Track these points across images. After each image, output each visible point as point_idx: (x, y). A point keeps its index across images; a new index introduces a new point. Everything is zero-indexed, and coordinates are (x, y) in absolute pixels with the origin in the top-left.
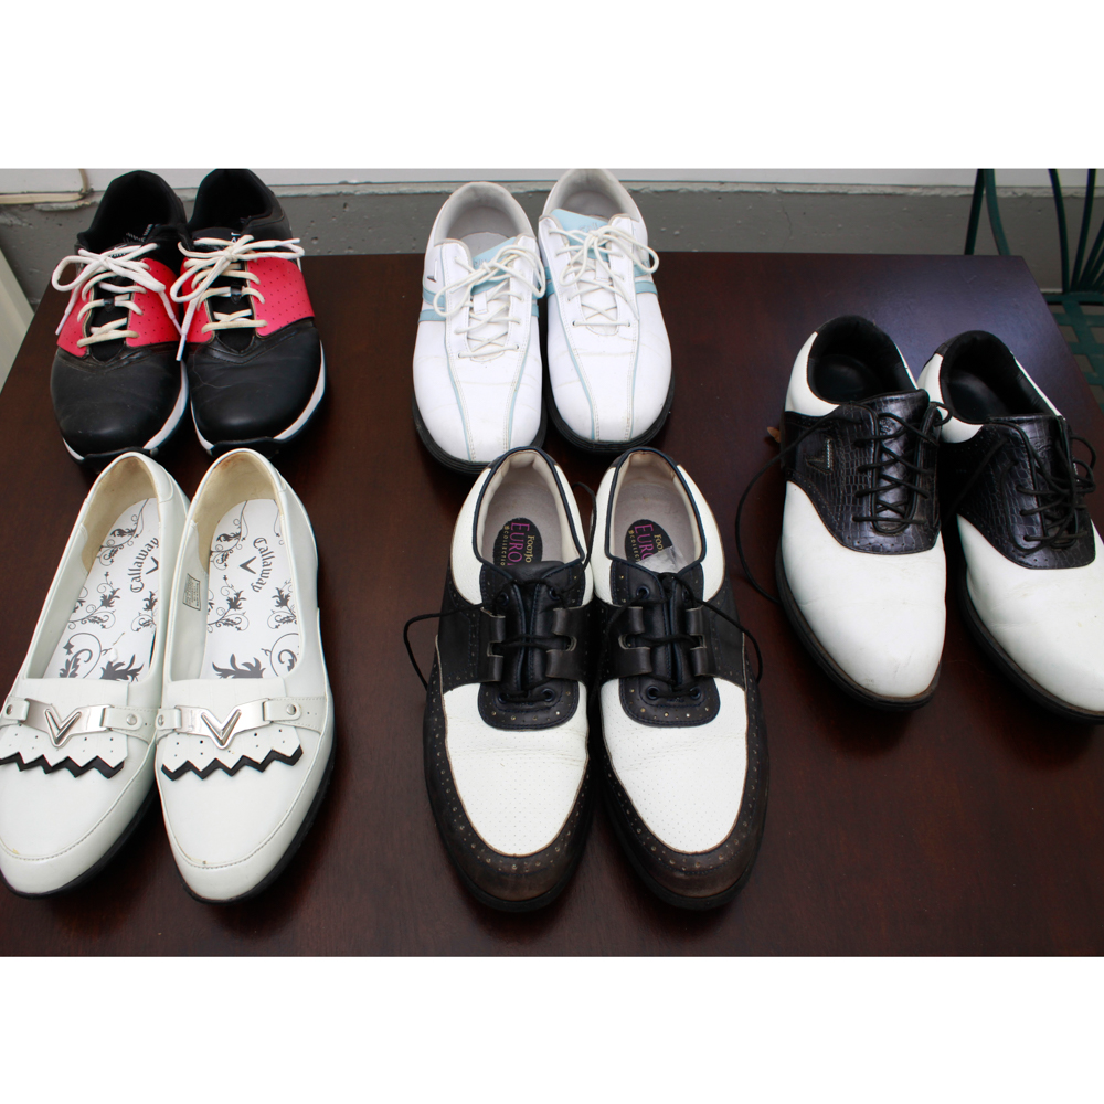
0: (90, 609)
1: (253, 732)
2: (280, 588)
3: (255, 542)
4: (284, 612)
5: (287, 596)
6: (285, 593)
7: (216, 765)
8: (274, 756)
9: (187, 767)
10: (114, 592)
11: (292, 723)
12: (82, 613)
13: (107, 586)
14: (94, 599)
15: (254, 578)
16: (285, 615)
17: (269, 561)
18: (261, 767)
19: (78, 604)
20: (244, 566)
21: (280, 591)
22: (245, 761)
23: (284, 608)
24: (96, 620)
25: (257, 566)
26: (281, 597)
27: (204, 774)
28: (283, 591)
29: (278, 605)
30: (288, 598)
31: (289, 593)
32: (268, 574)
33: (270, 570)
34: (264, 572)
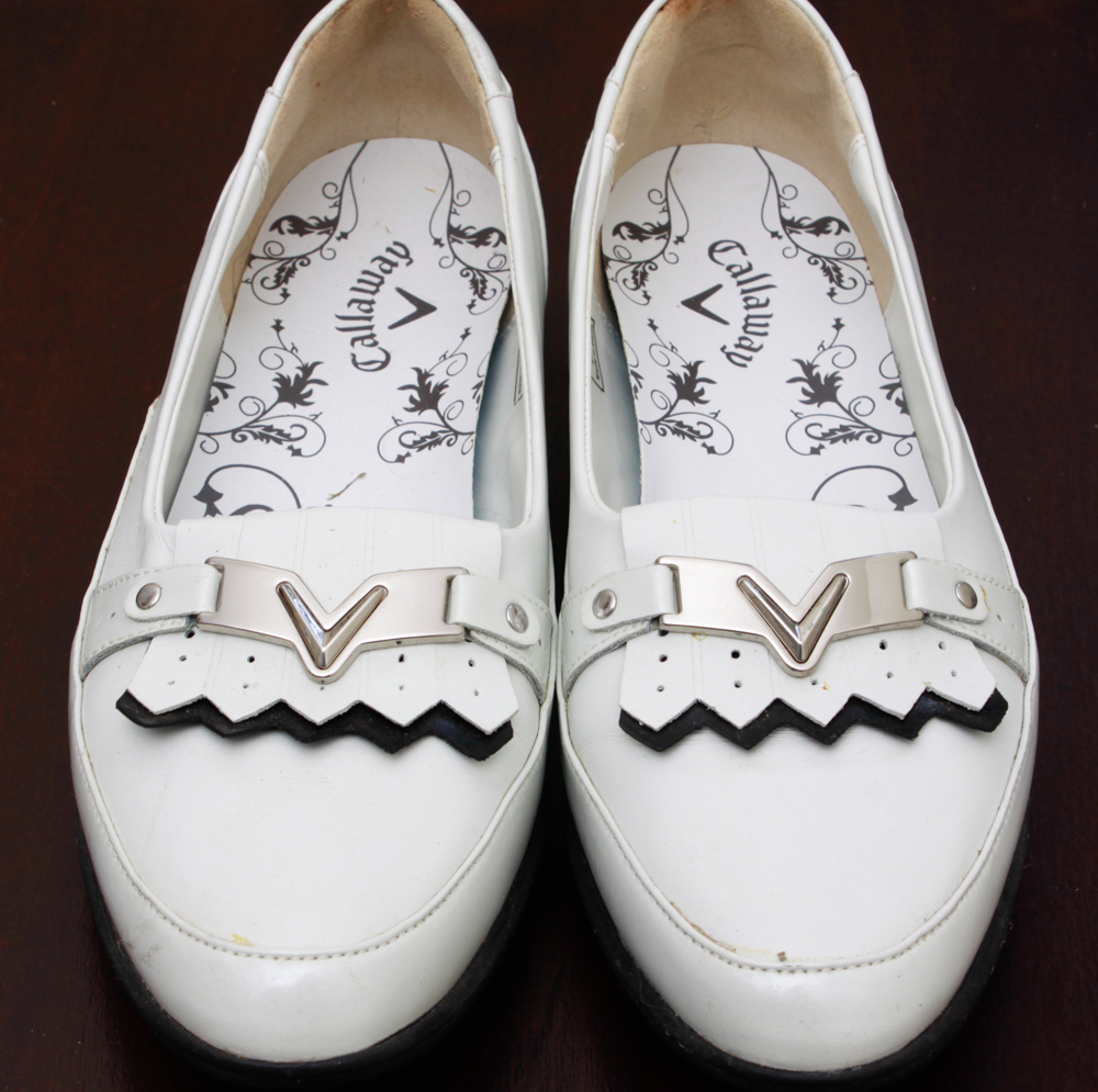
0: (250, 407)
1: (877, 639)
3: (712, 250)
4: (829, 416)
5: (832, 379)
6: (824, 370)
7: (779, 717)
8: (933, 707)
9: (699, 718)
10: (307, 370)
11: (969, 630)
12: (227, 415)
13: (286, 355)
14: (255, 385)
17: (761, 295)
18: (905, 728)
19: (215, 392)
21: (808, 368)
22: (859, 712)
23: (828, 407)
24: (268, 436)
25: (728, 302)
26: (813, 380)
27: (748, 738)
28: (817, 366)
29: (807, 398)
30: (837, 384)
31: (837, 369)
32: (766, 325)
33: (770, 316)
34: (751, 321)
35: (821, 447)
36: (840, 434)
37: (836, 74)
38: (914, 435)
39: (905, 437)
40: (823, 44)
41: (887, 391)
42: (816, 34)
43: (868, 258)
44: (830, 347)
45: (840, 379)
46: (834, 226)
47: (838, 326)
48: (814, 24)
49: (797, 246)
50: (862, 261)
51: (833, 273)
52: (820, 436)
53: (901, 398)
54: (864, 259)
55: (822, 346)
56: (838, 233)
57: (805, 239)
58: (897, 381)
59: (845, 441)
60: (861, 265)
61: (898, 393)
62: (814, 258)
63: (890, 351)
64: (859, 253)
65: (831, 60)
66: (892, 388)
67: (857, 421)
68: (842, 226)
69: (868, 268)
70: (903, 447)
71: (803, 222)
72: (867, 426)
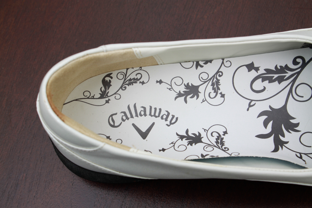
2: (175, 95)
3: (113, 126)
4: (206, 90)
5: (187, 86)
6: (182, 89)
15: (160, 123)
16: (210, 88)
17: (139, 109)
20: (144, 135)
21: (180, 95)
23: (201, 89)
25: (143, 123)
26: (186, 94)
28: (180, 91)
29: (196, 97)
30: (190, 85)
31: (183, 84)
32: (155, 109)
33: (151, 107)
34: (153, 114)
35: (221, 93)
36: (215, 86)
37: (102, 54)
38: (223, 59)
39: (223, 63)
40: (87, 57)
41: (199, 67)
42: (82, 59)
43: (127, 68)
44: (171, 86)
45: (188, 84)
46: (108, 79)
47: (161, 82)
48: (77, 58)
49: (115, 94)
50: (128, 70)
51: (132, 82)
52: (215, 93)
53: (204, 62)
54: (127, 69)
55: (170, 89)
56: (112, 78)
57: (111, 91)
58: (195, 63)
59: (220, 85)
60: (130, 71)
61: (201, 63)
62: (122, 88)
63: (179, 64)
64: (125, 71)
65: (95, 55)
66: (198, 65)
67: (210, 79)
68: (109, 75)
69: (133, 68)
70: (228, 64)
71: (103, 91)
72: (214, 76)
